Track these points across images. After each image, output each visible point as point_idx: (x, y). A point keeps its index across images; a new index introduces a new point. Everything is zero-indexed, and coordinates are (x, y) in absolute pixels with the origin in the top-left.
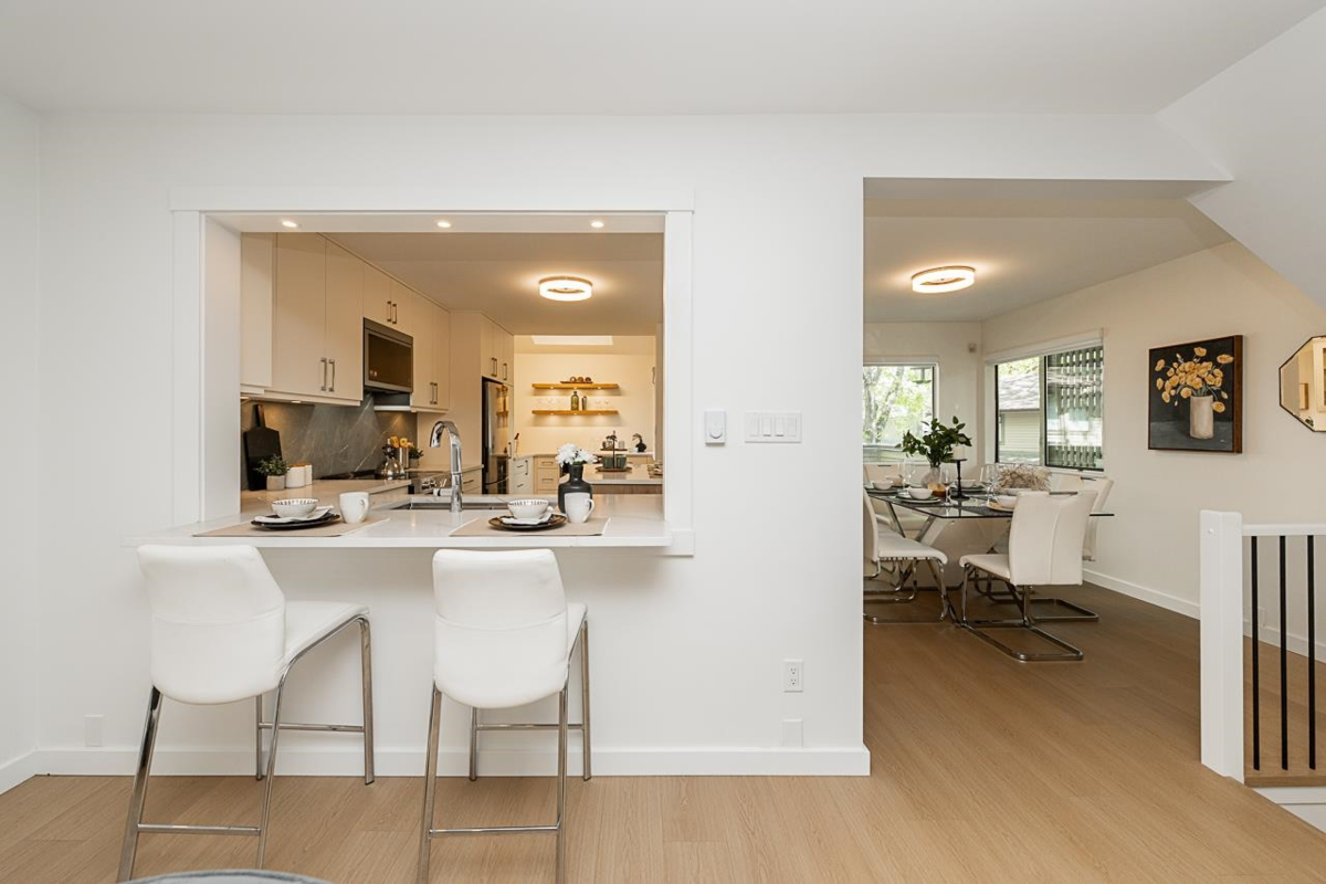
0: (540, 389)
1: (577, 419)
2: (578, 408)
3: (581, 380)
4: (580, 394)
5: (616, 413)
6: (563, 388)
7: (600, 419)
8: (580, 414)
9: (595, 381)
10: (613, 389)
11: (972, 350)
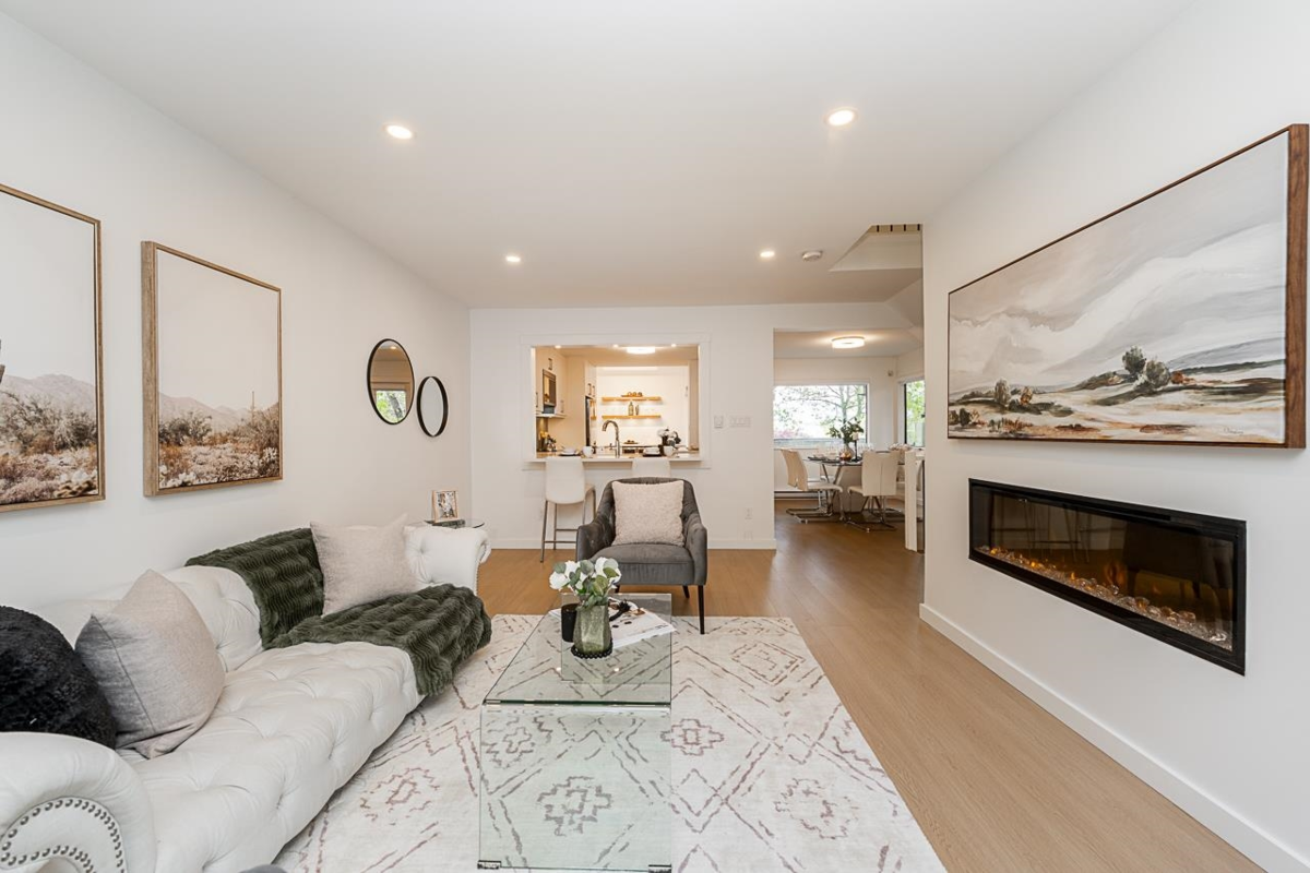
0: (606, 401)
1: (632, 422)
2: (634, 414)
3: (634, 395)
4: (635, 404)
5: (659, 417)
6: (623, 399)
7: (648, 421)
8: (634, 418)
9: (645, 395)
10: (657, 400)
11: (890, 375)
